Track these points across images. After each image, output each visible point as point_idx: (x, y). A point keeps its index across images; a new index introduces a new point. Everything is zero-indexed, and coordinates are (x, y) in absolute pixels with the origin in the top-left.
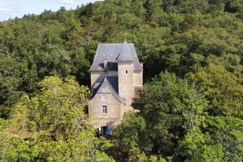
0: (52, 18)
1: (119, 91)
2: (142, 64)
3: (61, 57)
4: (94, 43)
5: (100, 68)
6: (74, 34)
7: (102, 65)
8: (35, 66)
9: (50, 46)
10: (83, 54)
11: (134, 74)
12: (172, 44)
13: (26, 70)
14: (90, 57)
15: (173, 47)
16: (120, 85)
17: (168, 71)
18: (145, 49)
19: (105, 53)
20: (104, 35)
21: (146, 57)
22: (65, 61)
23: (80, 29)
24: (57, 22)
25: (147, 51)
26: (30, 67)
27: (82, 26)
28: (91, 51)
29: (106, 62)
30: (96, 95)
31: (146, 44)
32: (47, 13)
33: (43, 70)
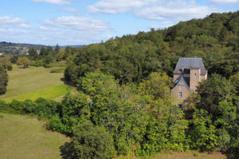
0: (146, 38)
1: (190, 85)
2: (207, 71)
3: (157, 65)
4: (177, 57)
5: (179, 72)
6: (164, 51)
7: (181, 70)
8: (141, 69)
9: (150, 58)
10: (169, 63)
11: (200, 77)
12: (229, 59)
13: (137, 71)
14: (174, 66)
15: (228, 61)
16: (191, 82)
17: (216, 73)
18: (210, 62)
19: (183, 63)
20: (183, 52)
21: (210, 67)
22: (159, 68)
23: (168, 48)
24: (149, 41)
25: (211, 63)
26: (138, 70)
27: (169, 47)
28: (174, 62)
29: (183, 69)
30: (176, 86)
31: (211, 59)
32: (141, 33)
33: (145, 72)
